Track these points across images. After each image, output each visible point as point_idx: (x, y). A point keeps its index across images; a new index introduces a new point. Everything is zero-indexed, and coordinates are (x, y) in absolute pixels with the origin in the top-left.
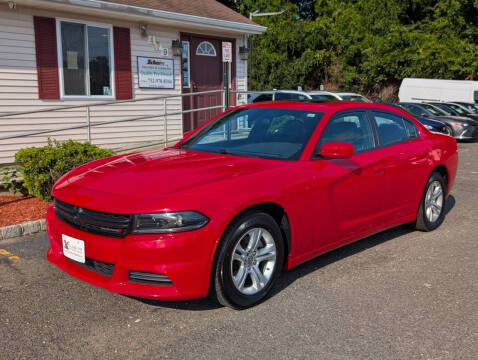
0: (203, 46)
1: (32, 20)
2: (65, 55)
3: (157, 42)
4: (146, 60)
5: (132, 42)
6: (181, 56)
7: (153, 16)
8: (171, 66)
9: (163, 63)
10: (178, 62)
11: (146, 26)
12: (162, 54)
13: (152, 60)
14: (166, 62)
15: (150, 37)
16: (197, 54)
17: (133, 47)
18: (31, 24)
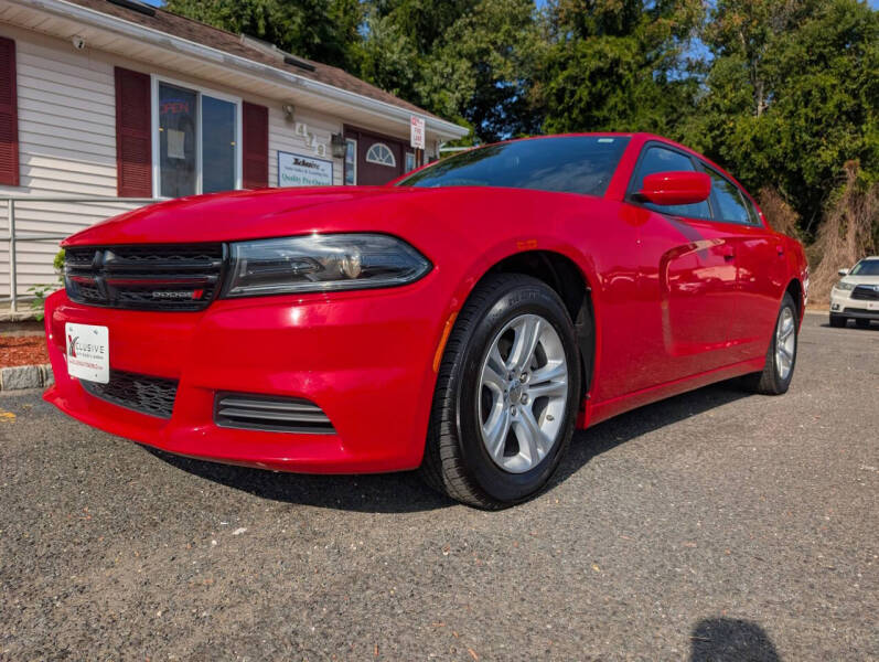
0: (377, 150)
1: (112, 70)
2: (163, 137)
3: (310, 134)
4: (291, 159)
5: (272, 128)
6: (344, 158)
7: (305, 88)
8: (328, 171)
9: (317, 167)
10: (339, 167)
11: (293, 106)
12: (316, 153)
13: (301, 159)
14: (323, 165)
15: (298, 125)
16: (368, 160)
17: (272, 137)
18: (111, 80)
